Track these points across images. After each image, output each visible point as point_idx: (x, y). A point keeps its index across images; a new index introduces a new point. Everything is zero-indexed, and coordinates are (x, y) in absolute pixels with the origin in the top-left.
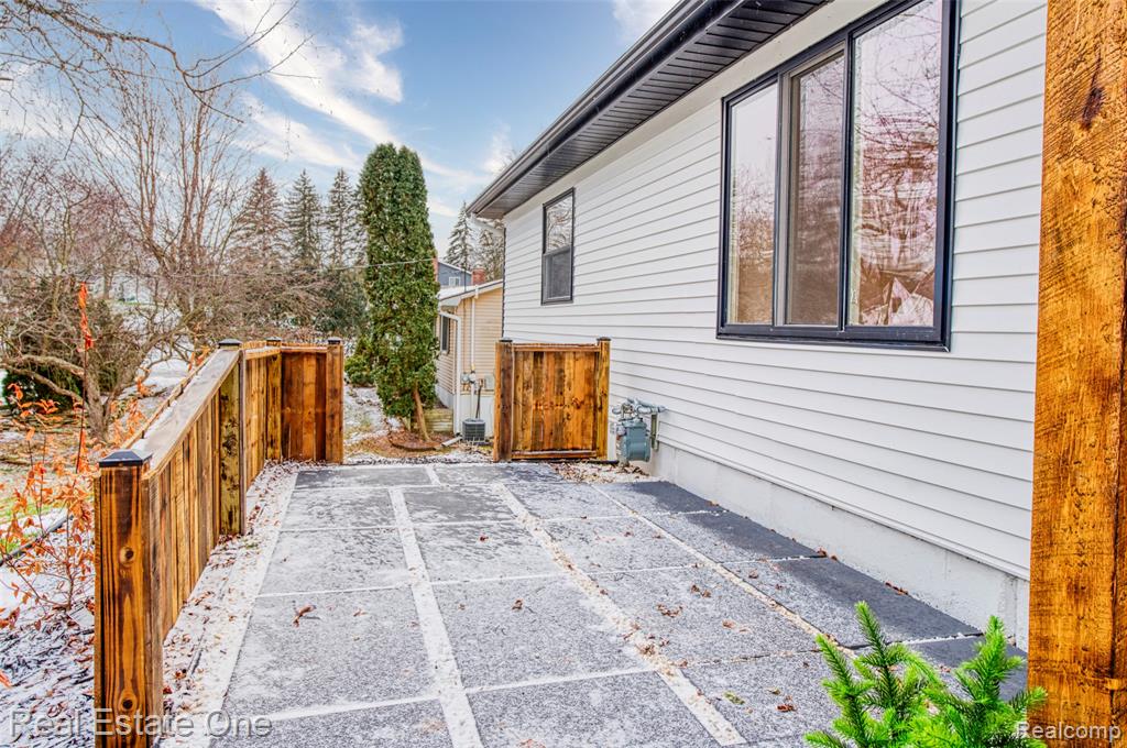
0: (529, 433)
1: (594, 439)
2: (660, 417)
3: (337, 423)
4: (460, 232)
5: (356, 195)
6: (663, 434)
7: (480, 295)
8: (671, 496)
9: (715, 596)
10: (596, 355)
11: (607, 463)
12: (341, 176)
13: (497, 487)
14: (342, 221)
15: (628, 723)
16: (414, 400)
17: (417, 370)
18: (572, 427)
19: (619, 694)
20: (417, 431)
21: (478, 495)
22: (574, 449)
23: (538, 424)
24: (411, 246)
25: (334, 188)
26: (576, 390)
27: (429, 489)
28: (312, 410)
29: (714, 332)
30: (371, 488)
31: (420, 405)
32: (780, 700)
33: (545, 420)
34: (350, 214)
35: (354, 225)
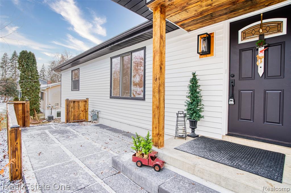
0: (72, 117)
1: (86, 117)
2: (99, 112)
3: (28, 118)
4: (42, 71)
5: (11, 60)
6: (99, 115)
7: (51, 87)
8: (102, 126)
9: (113, 140)
10: (86, 101)
11: (89, 122)
12: (6, 54)
13: (68, 128)
14: (6, 66)
15: (105, 157)
16: (34, 112)
17: (35, 104)
18: (81, 115)
19: (102, 154)
20: (35, 119)
21: (65, 130)
22: (82, 120)
23: (74, 115)
24: (33, 75)
25: (3, 57)
26: (82, 108)
27: (54, 130)
28: (21, 116)
29: (109, 97)
30: (40, 131)
31: (36, 113)
32: (125, 151)
33: (76, 114)
34: (9, 65)
35: (10, 67)
